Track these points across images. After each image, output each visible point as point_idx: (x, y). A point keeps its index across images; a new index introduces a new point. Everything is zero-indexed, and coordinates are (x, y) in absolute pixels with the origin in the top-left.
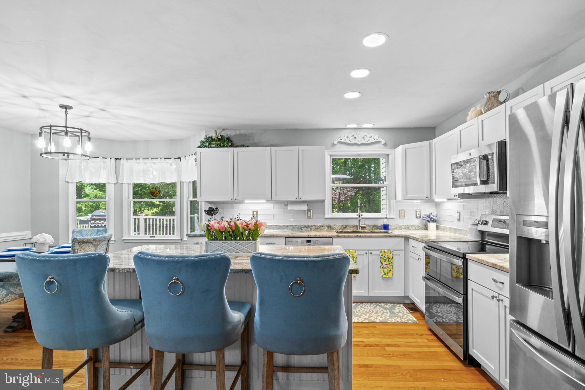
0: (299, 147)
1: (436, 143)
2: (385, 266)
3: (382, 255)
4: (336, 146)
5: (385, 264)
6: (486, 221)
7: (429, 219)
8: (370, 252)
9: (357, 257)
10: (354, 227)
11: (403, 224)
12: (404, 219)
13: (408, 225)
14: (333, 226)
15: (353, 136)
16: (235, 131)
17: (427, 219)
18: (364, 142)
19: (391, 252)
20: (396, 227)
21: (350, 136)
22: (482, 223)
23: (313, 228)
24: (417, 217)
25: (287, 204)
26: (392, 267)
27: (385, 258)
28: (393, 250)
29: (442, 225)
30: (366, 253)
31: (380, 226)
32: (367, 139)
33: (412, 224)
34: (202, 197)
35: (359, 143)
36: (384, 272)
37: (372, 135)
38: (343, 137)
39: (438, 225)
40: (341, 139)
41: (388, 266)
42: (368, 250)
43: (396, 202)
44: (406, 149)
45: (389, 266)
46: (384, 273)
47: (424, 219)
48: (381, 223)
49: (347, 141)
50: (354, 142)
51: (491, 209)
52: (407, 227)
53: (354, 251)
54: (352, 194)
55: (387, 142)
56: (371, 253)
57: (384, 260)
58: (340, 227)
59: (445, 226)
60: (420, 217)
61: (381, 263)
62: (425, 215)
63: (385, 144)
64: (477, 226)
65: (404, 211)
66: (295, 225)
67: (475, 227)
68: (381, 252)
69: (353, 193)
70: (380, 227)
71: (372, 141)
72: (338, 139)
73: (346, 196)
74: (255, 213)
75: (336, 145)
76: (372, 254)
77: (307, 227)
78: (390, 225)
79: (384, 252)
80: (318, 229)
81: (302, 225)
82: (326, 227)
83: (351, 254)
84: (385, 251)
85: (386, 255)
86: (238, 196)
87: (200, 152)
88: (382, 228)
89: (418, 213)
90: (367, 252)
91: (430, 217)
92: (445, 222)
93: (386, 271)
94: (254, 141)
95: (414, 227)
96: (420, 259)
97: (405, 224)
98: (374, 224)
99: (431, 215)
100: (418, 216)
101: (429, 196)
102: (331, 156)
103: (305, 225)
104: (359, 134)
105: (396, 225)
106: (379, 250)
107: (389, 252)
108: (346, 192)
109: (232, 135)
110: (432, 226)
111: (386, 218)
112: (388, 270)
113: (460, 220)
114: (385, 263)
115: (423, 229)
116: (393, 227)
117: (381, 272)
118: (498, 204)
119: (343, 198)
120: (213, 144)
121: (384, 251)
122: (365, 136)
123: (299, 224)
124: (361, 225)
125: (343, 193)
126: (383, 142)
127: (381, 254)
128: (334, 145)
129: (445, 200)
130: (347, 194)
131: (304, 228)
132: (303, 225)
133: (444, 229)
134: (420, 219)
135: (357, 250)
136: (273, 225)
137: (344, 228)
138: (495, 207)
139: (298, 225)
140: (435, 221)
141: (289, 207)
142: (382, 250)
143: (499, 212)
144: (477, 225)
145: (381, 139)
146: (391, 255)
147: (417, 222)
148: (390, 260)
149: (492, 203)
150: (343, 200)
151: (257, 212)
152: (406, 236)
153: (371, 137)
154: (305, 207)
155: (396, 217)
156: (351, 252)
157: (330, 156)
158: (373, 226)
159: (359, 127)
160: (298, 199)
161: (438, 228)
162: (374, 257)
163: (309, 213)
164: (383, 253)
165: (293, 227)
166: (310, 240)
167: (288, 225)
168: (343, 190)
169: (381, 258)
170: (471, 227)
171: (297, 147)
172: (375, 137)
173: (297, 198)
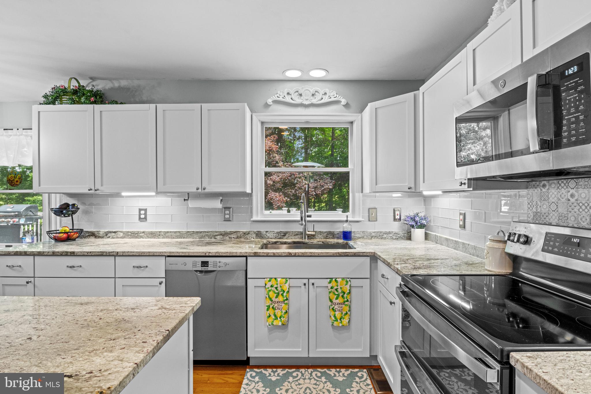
0: (203, 104)
1: (424, 93)
2: (336, 307)
3: (332, 288)
4: (271, 108)
5: (338, 304)
6: (527, 237)
7: (413, 223)
8: (311, 281)
9: (288, 292)
10: (297, 235)
11: (374, 231)
12: (376, 222)
13: (381, 232)
14: (265, 233)
15: (298, 92)
16: (112, 83)
17: (410, 223)
18: (315, 101)
19: (347, 282)
20: (362, 235)
21: (292, 92)
22: (518, 241)
23: (232, 236)
24: (395, 219)
25: (188, 198)
26: (350, 307)
27: (337, 293)
28: (351, 278)
29: (434, 234)
30: (305, 284)
31: (338, 234)
32: (318, 96)
33: (388, 230)
34: (41, 186)
35: (307, 103)
36: (335, 316)
37: (327, 90)
38: (281, 94)
39: (427, 232)
40: (278, 96)
41: (342, 307)
42: (309, 279)
43: (363, 196)
44: (376, 108)
45: (344, 306)
46: (335, 318)
47: (406, 222)
48: (340, 228)
49: (288, 99)
50: (298, 101)
51: (534, 210)
52: (380, 236)
53: (284, 280)
54: (331, 187)
55: (349, 103)
56: (313, 284)
57: (336, 296)
58: (275, 235)
59: (438, 235)
60: (400, 219)
61: (331, 301)
62: (408, 217)
63: (347, 106)
64: (503, 244)
65: (375, 210)
66: (205, 232)
67: (501, 245)
68: (330, 282)
69: (331, 185)
70: (337, 236)
71: (326, 100)
72: (274, 97)
73: (323, 188)
74: (142, 212)
75: (270, 105)
76: (315, 285)
77: (223, 235)
78: (354, 232)
79: (335, 283)
80: (241, 237)
81: (216, 232)
82: (254, 236)
83: (279, 286)
84: (337, 279)
85: (339, 287)
86: (102, 185)
87: (39, 112)
88: (340, 236)
89: (397, 213)
90: (306, 281)
91: (415, 220)
92: (439, 228)
93: (338, 314)
94: (141, 98)
95: (391, 235)
96: (394, 303)
97: (378, 231)
98: (328, 230)
99: (417, 217)
100: (397, 217)
101: (413, 186)
102: (265, 124)
103: (220, 232)
104: (307, 89)
105: (363, 232)
106: (327, 278)
107: (345, 283)
108: (324, 184)
109: (107, 88)
110: (418, 233)
111: (347, 221)
112: (342, 313)
113: (464, 227)
114: (337, 301)
115: (404, 238)
116: (358, 235)
117: (330, 316)
118: (553, 201)
119: (319, 191)
120: (65, 99)
121: (336, 281)
122: (316, 92)
123: (210, 230)
124: (308, 233)
125: (320, 185)
126: (344, 102)
127: (330, 286)
128: (267, 106)
129: (440, 193)
130: (323, 187)
131: (219, 237)
132: (218, 231)
133: (437, 240)
134: (400, 222)
135: (290, 278)
136: (171, 232)
137: (282, 237)
138: (545, 207)
139: (210, 232)
140: (422, 226)
141: (192, 204)
142: (332, 278)
143: (554, 217)
144: (505, 242)
145: (340, 97)
146: (348, 287)
147: (395, 227)
148: (345, 295)
149: (535, 199)
150: (319, 193)
151: (146, 210)
152: (372, 254)
153: (325, 94)
154: (217, 204)
155: (363, 219)
156: (279, 283)
157: (262, 123)
158: (327, 234)
159: (305, 78)
160: (200, 190)
161: (427, 237)
162: (319, 290)
163: (227, 212)
164: (333, 283)
165: (201, 234)
166: (208, 262)
167: (193, 232)
168: (319, 182)
169: (330, 292)
170: (491, 245)
171: (200, 104)
172: (332, 94)
173: (198, 189)
